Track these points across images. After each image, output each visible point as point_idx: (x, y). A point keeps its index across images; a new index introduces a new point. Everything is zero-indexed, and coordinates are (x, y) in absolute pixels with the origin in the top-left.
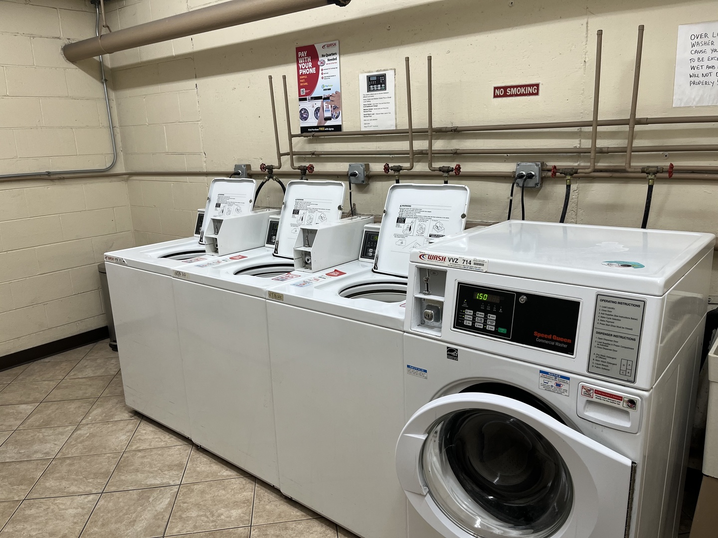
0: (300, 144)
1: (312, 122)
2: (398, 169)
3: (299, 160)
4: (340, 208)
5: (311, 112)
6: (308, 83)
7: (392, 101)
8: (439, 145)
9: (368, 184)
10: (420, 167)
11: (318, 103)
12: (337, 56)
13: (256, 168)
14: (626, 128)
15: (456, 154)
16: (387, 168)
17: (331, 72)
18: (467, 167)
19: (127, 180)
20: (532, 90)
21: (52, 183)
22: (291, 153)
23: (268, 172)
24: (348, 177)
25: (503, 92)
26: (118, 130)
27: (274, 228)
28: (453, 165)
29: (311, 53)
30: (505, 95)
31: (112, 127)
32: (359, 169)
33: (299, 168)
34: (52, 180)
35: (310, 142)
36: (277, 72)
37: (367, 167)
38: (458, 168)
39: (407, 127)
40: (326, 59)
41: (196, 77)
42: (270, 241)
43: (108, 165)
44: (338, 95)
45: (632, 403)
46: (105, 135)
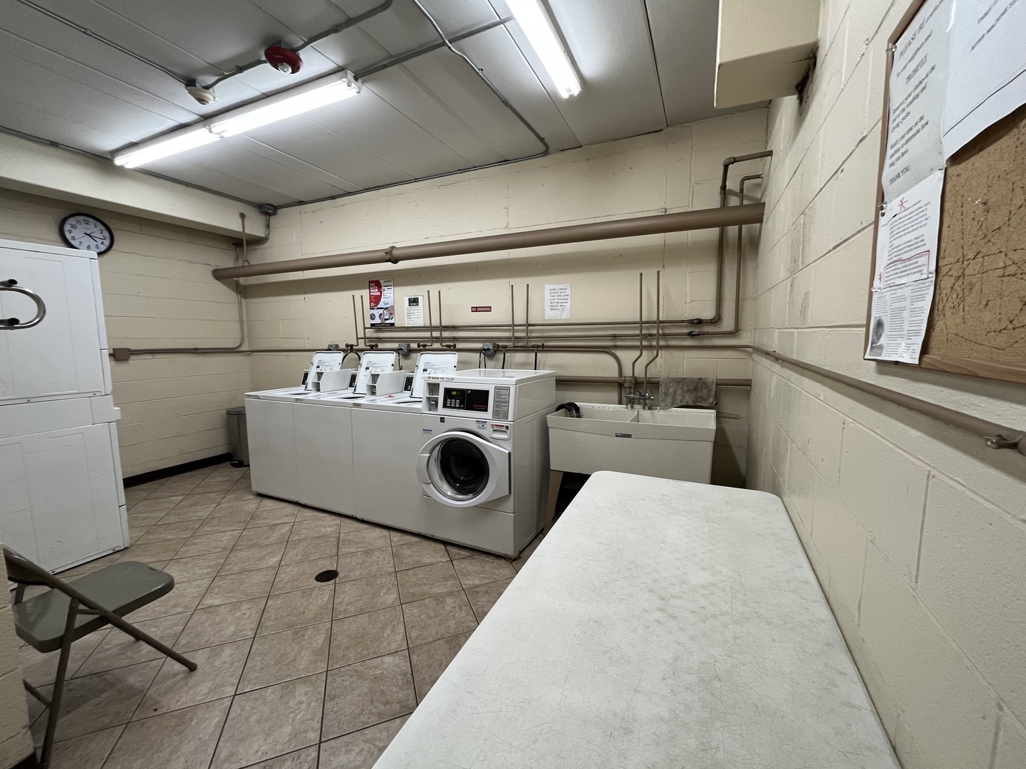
0: (370, 333)
1: (377, 321)
2: (425, 346)
3: (369, 342)
4: (392, 365)
5: (377, 316)
6: (375, 300)
7: (422, 311)
8: (446, 334)
9: (409, 355)
10: (437, 345)
11: (381, 311)
12: (392, 287)
13: (343, 346)
14: (524, 328)
15: (455, 339)
16: (419, 346)
17: (388, 295)
18: (459, 346)
19: (249, 355)
20: (488, 309)
21: (197, 355)
22: (365, 338)
23: (350, 349)
24: (397, 351)
25: (475, 309)
26: (245, 323)
27: (353, 378)
28: (452, 344)
29: (378, 285)
30: (477, 311)
31: (241, 321)
32: (404, 347)
33: (369, 346)
34: (198, 353)
35: (376, 332)
36: (358, 293)
37: (409, 346)
38: (455, 346)
39: (429, 325)
40: (386, 288)
41: (305, 293)
42: (351, 385)
43: (237, 345)
44: (393, 307)
45: (507, 427)
46: (237, 326)
